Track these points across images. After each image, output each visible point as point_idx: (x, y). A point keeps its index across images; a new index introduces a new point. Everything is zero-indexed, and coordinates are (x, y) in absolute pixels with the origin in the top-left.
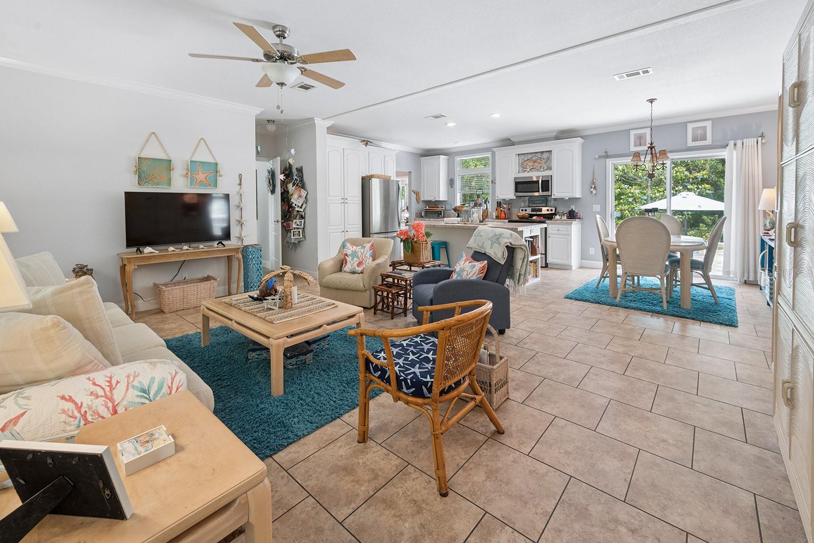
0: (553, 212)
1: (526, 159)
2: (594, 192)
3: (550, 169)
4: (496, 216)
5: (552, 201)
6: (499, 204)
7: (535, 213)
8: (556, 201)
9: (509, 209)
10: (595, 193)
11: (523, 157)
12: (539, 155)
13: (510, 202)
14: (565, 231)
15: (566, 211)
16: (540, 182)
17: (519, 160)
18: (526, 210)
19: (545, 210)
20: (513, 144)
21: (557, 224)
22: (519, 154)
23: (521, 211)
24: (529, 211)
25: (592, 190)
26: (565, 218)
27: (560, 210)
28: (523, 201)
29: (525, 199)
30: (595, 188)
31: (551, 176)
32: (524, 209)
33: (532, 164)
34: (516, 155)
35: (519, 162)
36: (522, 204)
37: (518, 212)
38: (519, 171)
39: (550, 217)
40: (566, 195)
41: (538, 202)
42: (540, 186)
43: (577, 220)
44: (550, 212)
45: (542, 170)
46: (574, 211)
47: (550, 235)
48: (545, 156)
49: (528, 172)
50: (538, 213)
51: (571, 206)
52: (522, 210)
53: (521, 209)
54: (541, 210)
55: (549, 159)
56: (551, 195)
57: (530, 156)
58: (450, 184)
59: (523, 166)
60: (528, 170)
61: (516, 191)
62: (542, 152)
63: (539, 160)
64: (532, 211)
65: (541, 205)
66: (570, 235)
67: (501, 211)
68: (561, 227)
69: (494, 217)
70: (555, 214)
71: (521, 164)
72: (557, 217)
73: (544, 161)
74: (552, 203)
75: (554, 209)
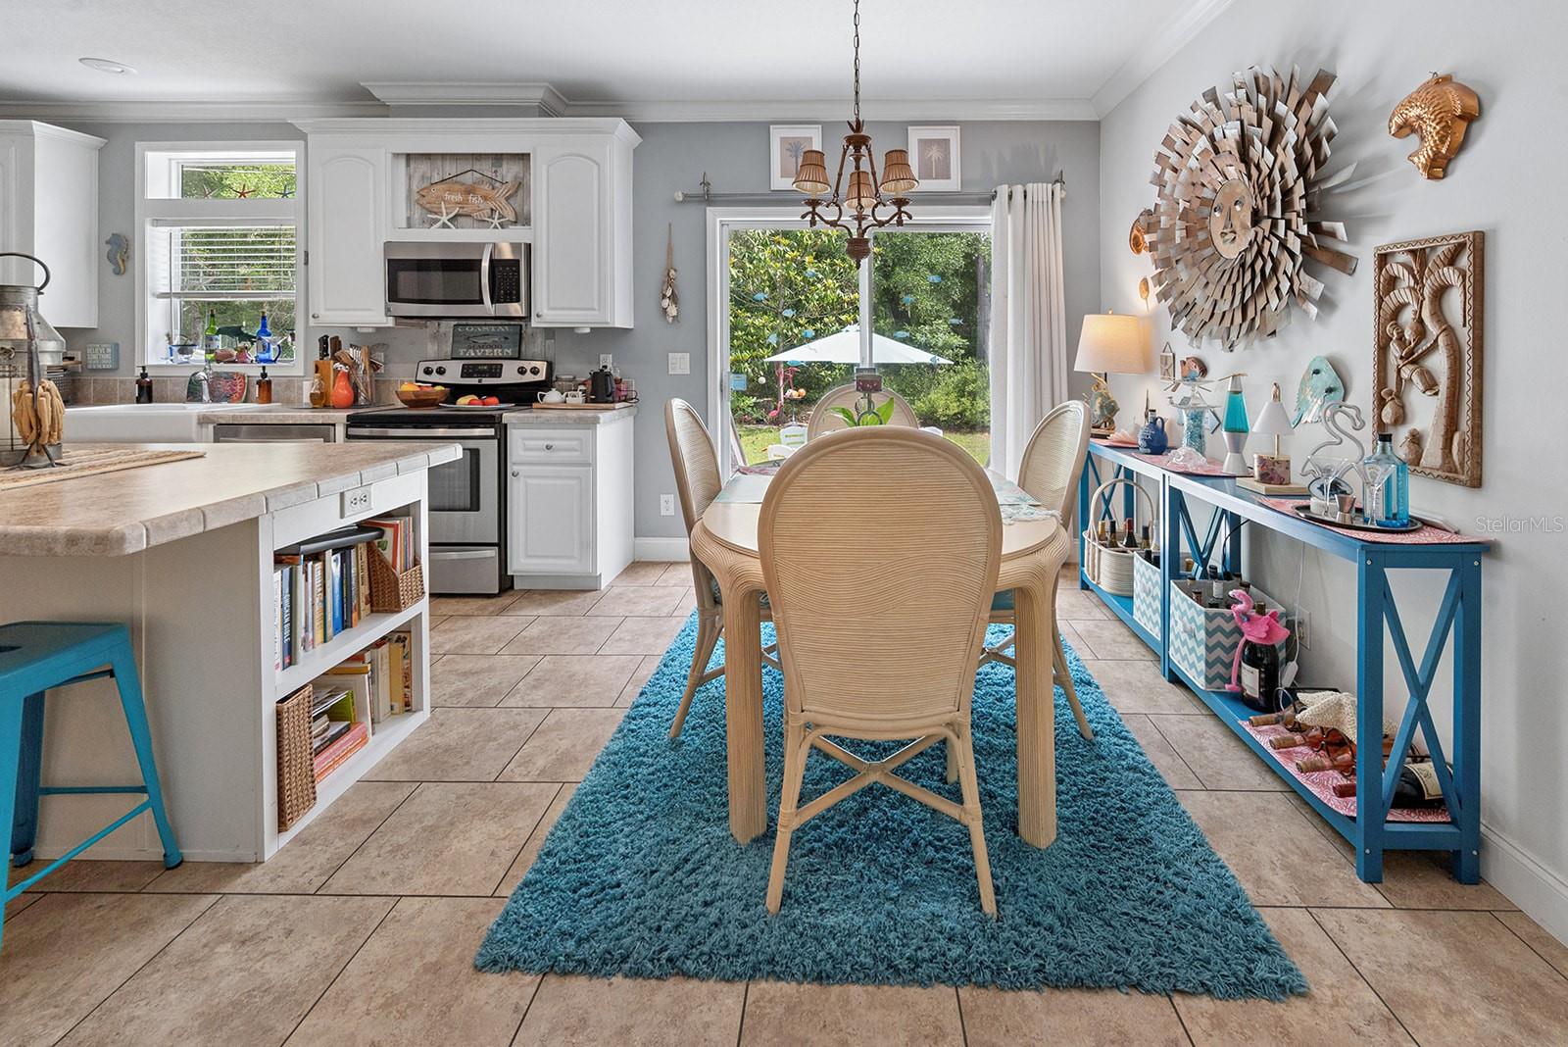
0: (542, 376)
1: (436, 178)
2: (673, 311)
3: (523, 219)
4: (312, 395)
5: (539, 340)
6: (329, 346)
7: (474, 381)
8: (553, 338)
9: (374, 366)
10: (675, 313)
11: (423, 167)
12: (486, 168)
13: (375, 342)
14: (574, 450)
15: (585, 375)
16: (485, 265)
17: (410, 178)
18: (441, 371)
19: (510, 374)
20: (382, 109)
21: (548, 424)
22: (408, 156)
23: (422, 376)
24: (454, 374)
25: (666, 303)
26: (578, 399)
27: (563, 371)
28: (435, 337)
29: (442, 330)
30: (674, 298)
31: (529, 247)
32: (434, 366)
33: (459, 198)
34: (396, 155)
35: (409, 191)
36: (432, 349)
37: (405, 381)
38: (409, 219)
39: (525, 395)
40: (584, 319)
41: (489, 341)
42: (485, 280)
43: (618, 405)
44: (529, 378)
45: (496, 222)
46: (609, 375)
47: (516, 468)
48: (509, 171)
49: (445, 226)
50: (486, 381)
51: (602, 356)
52: (428, 371)
53: (423, 366)
54: (496, 371)
55: (521, 186)
56: (528, 317)
57: (450, 169)
58: (111, 258)
59: (424, 206)
60: (444, 219)
61: (393, 295)
62: (498, 158)
63: (486, 187)
64: (462, 376)
65: (497, 352)
66: (590, 464)
67: (336, 371)
68: (562, 437)
69: (306, 399)
70: (546, 385)
71: (416, 196)
72: (553, 396)
73: (502, 191)
74: (537, 346)
75: (542, 366)
